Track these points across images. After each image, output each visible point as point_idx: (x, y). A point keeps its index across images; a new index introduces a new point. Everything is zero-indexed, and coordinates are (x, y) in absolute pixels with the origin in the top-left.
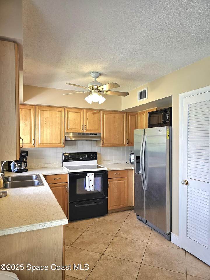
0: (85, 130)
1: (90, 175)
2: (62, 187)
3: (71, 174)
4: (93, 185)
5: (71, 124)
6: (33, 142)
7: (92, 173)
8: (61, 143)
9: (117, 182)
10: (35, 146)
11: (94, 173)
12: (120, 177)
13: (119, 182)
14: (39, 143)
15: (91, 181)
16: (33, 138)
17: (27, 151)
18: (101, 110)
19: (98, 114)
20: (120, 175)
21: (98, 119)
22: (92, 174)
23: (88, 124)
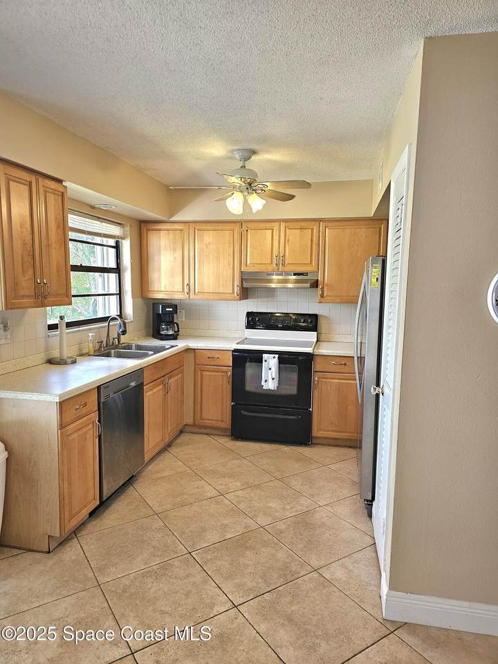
0: (281, 265)
1: (268, 358)
2: (221, 374)
3: (235, 351)
4: (273, 379)
5: (252, 255)
6: (186, 290)
7: (274, 355)
8: (233, 292)
9: (338, 381)
10: (189, 297)
11: (277, 356)
12: (346, 371)
13: (341, 381)
14: (196, 291)
15: (270, 369)
16: (186, 282)
17: (176, 306)
18: (320, 220)
19: (312, 230)
20: (346, 367)
21: (312, 240)
22: (274, 357)
23: (289, 253)
